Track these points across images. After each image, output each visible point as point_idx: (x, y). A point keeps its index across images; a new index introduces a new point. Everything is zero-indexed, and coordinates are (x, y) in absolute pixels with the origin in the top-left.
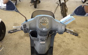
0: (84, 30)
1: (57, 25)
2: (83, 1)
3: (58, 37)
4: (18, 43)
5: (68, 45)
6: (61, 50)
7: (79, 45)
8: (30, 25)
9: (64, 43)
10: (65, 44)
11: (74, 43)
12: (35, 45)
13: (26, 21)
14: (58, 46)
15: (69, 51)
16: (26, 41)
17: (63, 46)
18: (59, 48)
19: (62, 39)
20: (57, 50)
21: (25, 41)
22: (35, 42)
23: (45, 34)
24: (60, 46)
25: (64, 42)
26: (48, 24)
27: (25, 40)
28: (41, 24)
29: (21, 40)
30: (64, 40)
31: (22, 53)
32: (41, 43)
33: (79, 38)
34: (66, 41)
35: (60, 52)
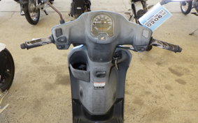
0: (192, 67)
1: (132, 30)
2: (184, 10)
3: (134, 84)
4: (42, 99)
5: (158, 100)
6: (143, 111)
7: (183, 99)
8: (70, 29)
9: (150, 96)
10: (151, 99)
11: (172, 95)
12: (81, 94)
13: (62, 22)
14: (135, 103)
15: (161, 113)
16: (60, 94)
17: (145, 103)
18: (137, 106)
19: (143, 87)
20: (133, 111)
21: (57, 94)
22: (81, 88)
23: (104, 54)
24: (139, 102)
25: (148, 93)
26: (110, 27)
27: (59, 92)
28: (95, 27)
29: (49, 92)
30: (147, 90)
31: (51, 120)
32: (96, 85)
33: (182, 86)
34: (153, 92)
35: (142, 116)
